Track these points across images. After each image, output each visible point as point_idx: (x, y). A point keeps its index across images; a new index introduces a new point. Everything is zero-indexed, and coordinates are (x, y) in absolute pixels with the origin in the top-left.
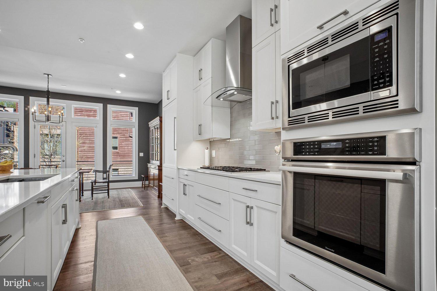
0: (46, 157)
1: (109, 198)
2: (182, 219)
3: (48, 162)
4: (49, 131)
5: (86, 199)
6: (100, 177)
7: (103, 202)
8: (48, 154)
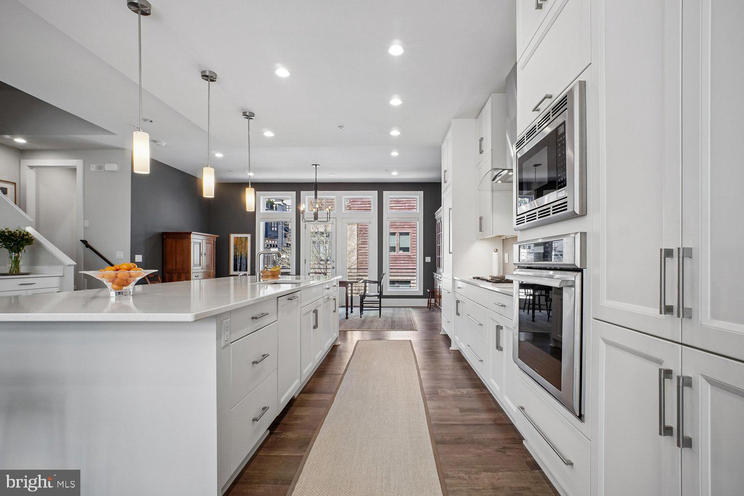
0: (322, 262)
1: (380, 317)
2: (458, 349)
3: (324, 269)
4: (324, 229)
5: (354, 316)
6: (373, 290)
7: (371, 321)
8: (323, 259)
